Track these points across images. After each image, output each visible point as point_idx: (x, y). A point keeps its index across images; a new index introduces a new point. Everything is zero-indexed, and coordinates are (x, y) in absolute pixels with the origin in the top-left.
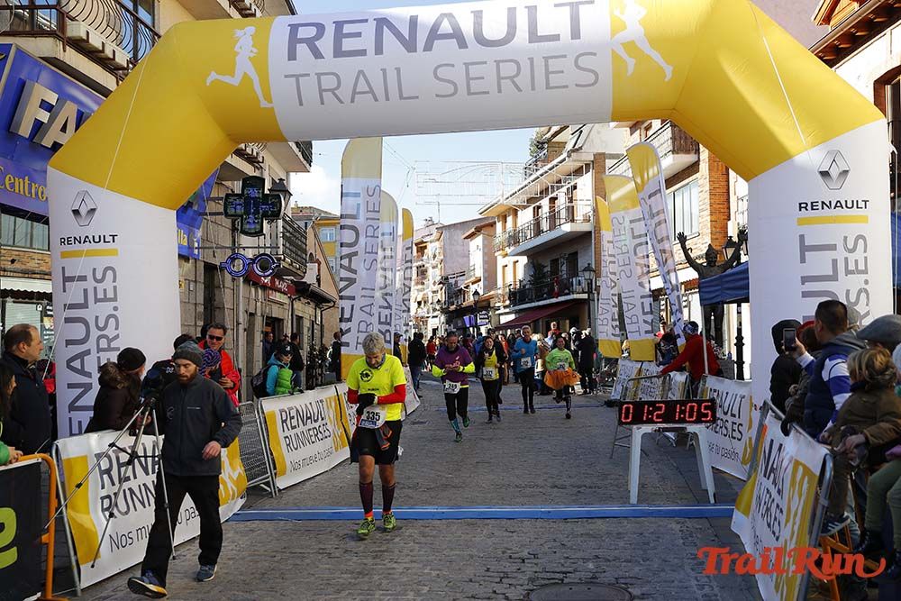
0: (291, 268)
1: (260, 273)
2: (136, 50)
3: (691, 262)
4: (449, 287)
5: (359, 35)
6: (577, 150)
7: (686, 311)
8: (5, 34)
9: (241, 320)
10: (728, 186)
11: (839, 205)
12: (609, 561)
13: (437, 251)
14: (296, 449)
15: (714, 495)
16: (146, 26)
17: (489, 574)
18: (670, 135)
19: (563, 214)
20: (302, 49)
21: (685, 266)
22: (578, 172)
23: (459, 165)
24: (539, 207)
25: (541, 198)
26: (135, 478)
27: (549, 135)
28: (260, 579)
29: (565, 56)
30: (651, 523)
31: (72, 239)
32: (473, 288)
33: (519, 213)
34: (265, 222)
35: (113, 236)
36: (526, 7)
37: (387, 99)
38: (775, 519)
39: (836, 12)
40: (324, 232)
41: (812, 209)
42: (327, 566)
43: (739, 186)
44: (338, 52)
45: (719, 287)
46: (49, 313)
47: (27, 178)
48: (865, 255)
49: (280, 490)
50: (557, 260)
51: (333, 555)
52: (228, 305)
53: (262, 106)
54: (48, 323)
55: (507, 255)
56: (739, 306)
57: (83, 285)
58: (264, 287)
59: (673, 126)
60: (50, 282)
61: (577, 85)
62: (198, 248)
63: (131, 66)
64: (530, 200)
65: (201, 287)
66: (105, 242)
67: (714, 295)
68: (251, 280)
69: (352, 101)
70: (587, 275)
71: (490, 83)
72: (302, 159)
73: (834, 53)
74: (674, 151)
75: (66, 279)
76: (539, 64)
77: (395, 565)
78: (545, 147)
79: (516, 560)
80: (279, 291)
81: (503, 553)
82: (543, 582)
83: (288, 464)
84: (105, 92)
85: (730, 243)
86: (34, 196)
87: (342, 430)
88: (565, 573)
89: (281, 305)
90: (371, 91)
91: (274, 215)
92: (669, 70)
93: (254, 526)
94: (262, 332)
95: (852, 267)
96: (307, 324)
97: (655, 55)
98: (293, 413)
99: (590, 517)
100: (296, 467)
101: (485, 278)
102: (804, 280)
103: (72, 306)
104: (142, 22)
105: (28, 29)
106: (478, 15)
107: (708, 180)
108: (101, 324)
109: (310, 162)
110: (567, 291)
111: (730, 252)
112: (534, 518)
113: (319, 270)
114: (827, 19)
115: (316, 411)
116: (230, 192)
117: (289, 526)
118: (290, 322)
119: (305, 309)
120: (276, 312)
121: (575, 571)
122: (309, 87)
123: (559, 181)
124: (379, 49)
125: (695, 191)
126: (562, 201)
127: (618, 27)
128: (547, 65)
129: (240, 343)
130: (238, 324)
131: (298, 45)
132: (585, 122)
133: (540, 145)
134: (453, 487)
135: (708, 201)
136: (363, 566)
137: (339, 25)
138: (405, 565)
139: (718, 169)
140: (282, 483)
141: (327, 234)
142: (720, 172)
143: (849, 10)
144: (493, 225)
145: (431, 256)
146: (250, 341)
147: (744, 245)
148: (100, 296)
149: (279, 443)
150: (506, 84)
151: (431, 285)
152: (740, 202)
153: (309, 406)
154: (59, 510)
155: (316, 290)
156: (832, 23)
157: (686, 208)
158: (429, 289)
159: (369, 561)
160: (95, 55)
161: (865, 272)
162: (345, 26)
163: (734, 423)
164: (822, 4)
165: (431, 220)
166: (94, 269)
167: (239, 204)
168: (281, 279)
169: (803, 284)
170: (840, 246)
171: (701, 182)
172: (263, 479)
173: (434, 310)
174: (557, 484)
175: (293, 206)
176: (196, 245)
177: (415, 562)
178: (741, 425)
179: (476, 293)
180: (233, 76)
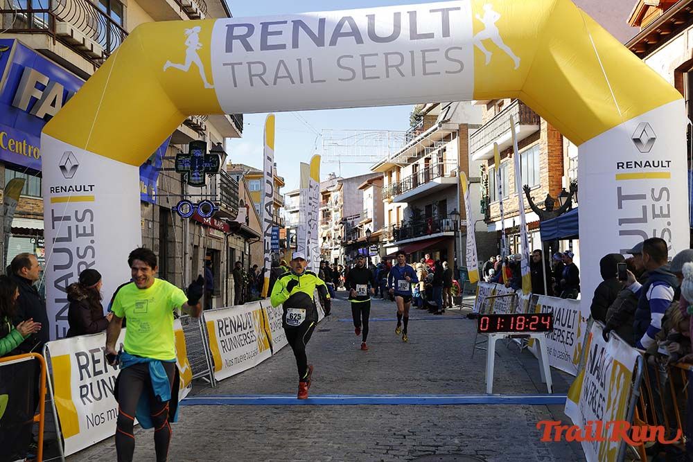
0: (226, 211)
1: (203, 215)
2: (108, 44)
3: (534, 208)
4: (348, 226)
5: (280, 33)
6: (446, 121)
7: (530, 245)
8: (9, 31)
9: (188, 251)
10: (562, 149)
11: (647, 164)
12: (470, 437)
13: (339, 199)
14: (230, 350)
15: (552, 387)
16: (117, 26)
17: (378, 447)
18: (518, 110)
19: (436, 170)
20: (237, 44)
22: (447, 138)
23: (355, 133)
24: (417, 165)
25: (419, 158)
26: (106, 371)
27: (424, 110)
28: (201, 450)
29: (438, 50)
30: (503, 408)
31: (60, 188)
32: (366, 227)
33: (402, 169)
34: (207, 176)
35: (91, 186)
36: (408, 12)
37: (302, 82)
38: (599, 406)
39: (646, 16)
40: (252, 183)
41: (627, 167)
42: (254, 440)
43: (571, 150)
44: (264, 46)
45: (556, 227)
46: (40, 245)
47: (25, 141)
48: (668, 203)
49: (217, 382)
50: (431, 205)
51: (258, 432)
52: (178, 239)
53: (206, 87)
54: (39, 253)
55: (391, 202)
56: (571, 241)
57: (68, 223)
58: (206, 226)
59: (520, 103)
60: (42, 221)
61: (447, 72)
62: (155, 195)
63: (105, 56)
64: (410, 160)
65: (157, 225)
66: (85, 190)
67: (551, 233)
68: (196, 220)
69: (275, 84)
70: (454, 217)
71: (380, 70)
72: (235, 128)
73: (644, 48)
74: (521, 123)
75: (55, 219)
76: (418, 56)
77: (306, 440)
78: (422, 119)
79: (399, 437)
80: (217, 229)
81: (389, 431)
82: (419, 453)
83: (224, 361)
84: (86, 76)
85: (564, 193)
86: (30, 155)
87: (265, 336)
88: (437, 446)
89: (218, 239)
90: (290, 76)
91: (214, 171)
92: (517, 60)
93: (197, 409)
94: (204, 260)
95: (658, 212)
96: (238, 254)
97: (508, 50)
98: (228, 322)
99: (456, 404)
100: (230, 364)
101: (375, 220)
102: (621, 222)
103: (59, 240)
104: (114, 23)
105: (26, 27)
106: (371, 18)
107: (547, 145)
108: (81, 254)
109: (241, 130)
110: (438, 230)
111: (564, 200)
112: (413, 404)
113: (248, 213)
114: (639, 22)
115: (245, 321)
116: (180, 153)
117: (225, 409)
118: (225, 252)
119: (237, 243)
120: (215, 245)
121: (445, 444)
122: (242, 72)
123: (432, 146)
124: (295, 45)
125: (537, 153)
126: (434, 161)
127: (478, 27)
128: (424, 57)
129: (187, 267)
130: (185, 254)
131: (234, 41)
132: (451, 101)
133: (417, 117)
134: (351, 380)
135: (547, 161)
136: (281, 440)
137: (265, 25)
138: (313, 440)
139: (554, 137)
140: (219, 376)
141: (254, 185)
142: (556, 139)
143: (656, 16)
144: (381, 178)
145: (334, 202)
146: (195, 267)
147: (574, 195)
148: (81, 231)
149: (217, 346)
150: (393, 71)
151: (334, 225)
152: (572, 162)
153: (240, 317)
154: (48, 396)
155: (246, 228)
156: (642, 25)
157: (530, 167)
158: (333, 228)
159: (286, 437)
160: (78, 48)
161: (668, 216)
162: (270, 26)
163: (569, 332)
164: (635, 11)
165: (334, 175)
166: (76, 212)
167: (187, 162)
168: (218, 219)
169: (620, 225)
170: (649, 196)
171: (541, 146)
172: (205, 373)
173: (336, 244)
174: (430, 378)
175: (228, 163)
176: (154, 193)
177: (321, 437)
178: (573, 333)
179: (368, 231)
180: (184, 64)
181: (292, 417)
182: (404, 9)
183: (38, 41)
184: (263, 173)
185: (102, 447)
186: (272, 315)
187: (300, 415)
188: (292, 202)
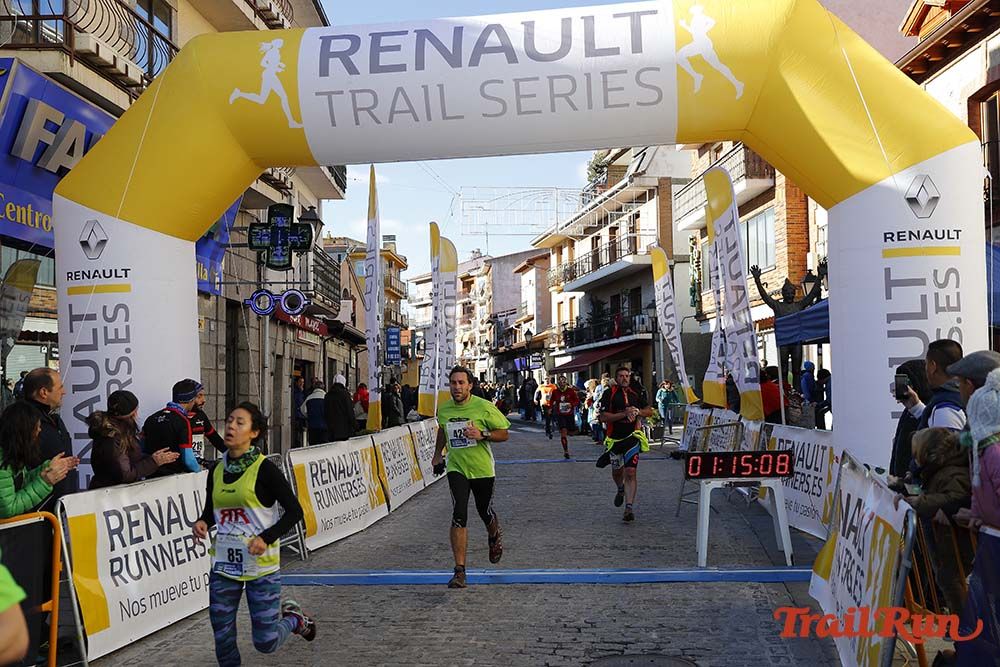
0: (323, 305)
1: (289, 312)
2: (151, 64)
3: (766, 298)
4: (499, 326)
5: (398, 48)
6: (640, 174)
7: (760, 353)
8: (7, 47)
9: (267, 363)
10: (807, 213)
11: (928, 235)
12: (675, 630)
13: (486, 287)
14: (328, 506)
15: (792, 556)
16: (162, 38)
17: (541, 645)
18: (743, 158)
19: (625, 245)
20: (335, 64)
22: (641, 199)
23: (509, 192)
24: (598, 238)
25: (600, 228)
26: (149, 538)
27: (609, 158)
29: (625, 72)
30: (723, 588)
31: (81, 274)
32: (525, 327)
33: (576, 243)
34: (294, 254)
35: (126, 270)
36: (582, 18)
37: (429, 118)
38: (856, 582)
39: (926, 21)
40: (360, 265)
41: (899, 240)
42: (362, 636)
43: (818, 215)
44: (375, 67)
45: (797, 326)
46: (54, 355)
47: (30, 206)
48: (958, 290)
49: (310, 552)
50: (618, 296)
51: (368, 624)
52: (253, 346)
53: (291, 127)
55: (562, 291)
56: (820, 347)
57: (92, 324)
58: (293, 327)
59: (746, 147)
60: (56, 321)
61: (638, 104)
62: (220, 283)
63: (145, 81)
64: (588, 231)
65: (223, 327)
66: (116, 276)
67: (792, 335)
68: (279, 319)
69: (390, 121)
70: (651, 312)
71: (542, 101)
72: (336, 185)
73: (922, 68)
74: (747, 176)
75: (74, 318)
76: (597, 80)
77: (437, 635)
78: (606, 171)
79: (572, 630)
80: (310, 331)
81: (557, 621)
82: (601, 653)
83: (319, 522)
84: (118, 112)
85: (809, 277)
86: (37, 226)
87: (379, 485)
88: (626, 643)
89: (311, 345)
90: (412, 110)
91: (304, 247)
92: (739, 86)
94: (291, 376)
95: (943, 303)
96: (340, 367)
97: (726, 71)
98: (325, 466)
99: (653, 581)
100: (328, 526)
101: (538, 317)
102: (891, 318)
103: (80, 348)
104: (158, 34)
105: (31, 41)
106: (529, 26)
107: (785, 207)
108: (112, 368)
109: (343, 188)
110: (629, 331)
112: (592, 582)
113: (354, 307)
114: (916, 30)
115: (350, 464)
116: (255, 221)
117: (320, 591)
118: (322, 365)
119: (338, 351)
120: (306, 354)
121: (637, 641)
122: (343, 105)
123: (620, 209)
124: (420, 64)
125: (770, 219)
126: (623, 232)
128: (605, 82)
129: (267, 389)
130: (264, 367)
131: (331, 59)
133: (598, 169)
135: (785, 231)
136: (401, 636)
137: (376, 37)
138: (448, 635)
139: (796, 196)
140: (312, 544)
141: (361, 267)
142: (797, 199)
143: (940, 20)
144: (547, 257)
145: (478, 291)
146: (277, 386)
147: (825, 279)
148: (111, 336)
149: (309, 500)
150: (560, 102)
151: (479, 324)
152: (820, 232)
153: (342, 458)
154: (64, 575)
155: (352, 330)
156: (921, 34)
157: (762, 239)
158: (477, 329)
159: (408, 630)
160: (106, 71)
161: (958, 309)
162: (383, 38)
163: (816, 478)
164: (911, 13)
165: (479, 252)
166: (105, 307)
167: (265, 235)
168: (311, 317)
169: (889, 322)
170: (930, 281)
171: (777, 209)
172: (292, 540)
173: (482, 351)
174: (617, 544)
175: (325, 236)
176: (217, 280)
177: (459, 631)
178: (821, 479)
179: (528, 333)
180: (259, 94)
181: (418, 603)
182: (576, 13)
183: (49, 61)
185: (142, 649)
186: (389, 455)
187: (428, 598)
188: (418, 292)
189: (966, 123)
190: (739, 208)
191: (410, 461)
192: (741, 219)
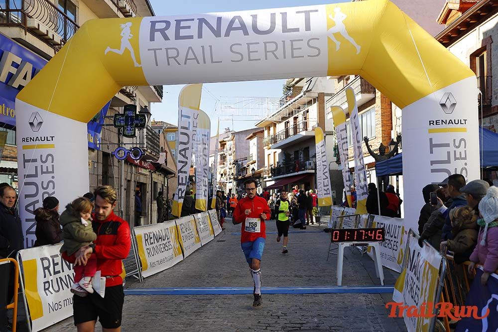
0: (151, 155)
1: (134, 158)
2: (65, 34)
3: (371, 153)
4: (238, 166)
5: (189, 27)
6: (309, 91)
7: (368, 179)
9: (123, 184)
10: (391, 111)
11: (451, 122)
12: (326, 317)
13: (232, 146)
14: (153, 256)
15: (384, 281)
16: (71, 21)
17: (260, 325)
18: (360, 83)
19: (301, 126)
20: (158, 35)
21: (368, 155)
22: (310, 103)
23: (244, 99)
24: (288, 122)
25: (289, 117)
26: (63, 271)
27: (293, 83)
28: (132, 328)
29: (302, 40)
30: (350, 296)
31: (29, 139)
32: (251, 167)
33: (277, 125)
34: (137, 130)
35: (52, 137)
36: (281, 13)
37: (205, 62)
38: (416, 293)
39: (449, 17)
40: (170, 135)
41: (436, 124)
42: (170, 320)
43: (397, 112)
44: (178, 37)
45: (386, 167)
46: (15, 180)
47: (4, 104)
48: (465, 149)
49: (144, 278)
50: (298, 151)
51: (173, 314)
52: (116, 175)
53: (136, 66)
54: (15, 185)
55: (270, 148)
56: (397, 177)
57: (35, 164)
58: (136, 166)
59: (361, 78)
60: (17, 163)
61: (308, 56)
62: (99, 144)
63: (62, 43)
64: (283, 118)
65: (101, 166)
66: (47, 140)
67: (383, 171)
68: (128, 161)
69: (185, 63)
70: (314, 159)
71: (261, 54)
72: (157, 95)
73: (448, 40)
74: (362, 92)
75: (26, 161)
76: (288, 44)
77: (207, 320)
78: (292, 90)
79: (275, 317)
80: (144, 168)
81: (268, 313)
82: (290, 329)
83: (149, 264)
84: (49, 58)
85: (392, 143)
86: (7, 115)
87: (178, 245)
88: (302, 324)
89: (145, 175)
90: (196, 58)
91: (142, 126)
92: (358, 48)
93: (129, 298)
94: (135, 190)
95: (458, 156)
96: (159, 186)
97: (351, 40)
98: (152, 235)
99: (316, 293)
100: (153, 265)
101: (258, 161)
102: (432, 163)
103: (29, 176)
104: (69, 19)
105: (5, 22)
106: (255, 17)
107: (380, 108)
108: (45, 186)
109: (161, 97)
110: (303, 168)
111: (392, 147)
112: (285, 293)
113: (166, 156)
114: (445, 21)
115: (164, 235)
116: (117, 113)
117: (149, 298)
118: (150, 185)
119: (158, 178)
120: (142, 180)
121: (307, 323)
122: (162, 55)
123: (299, 108)
124: (200, 36)
125: (373, 114)
126: (300, 119)
127: (331, 24)
128: (292, 45)
129: (122, 197)
130: (121, 186)
131: (156, 33)
132: (313, 76)
133: (288, 88)
134: (240, 276)
135: (380, 119)
136: (190, 320)
137: (178, 22)
138: (213, 320)
139: (386, 102)
140: (145, 274)
141: (171, 136)
142: (387, 104)
143: (457, 17)
144: (262, 132)
145: (228, 148)
146: (128, 196)
147: (400, 144)
148: (45, 170)
149: (143, 253)
150: (270, 55)
151: (228, 165)
152: (398, 120)
153: (160, 232)
154: (20, 290)
155: (165, 167)
156: (447, 23)
157: (369, 123)
158: (228, 167)
159: (193, 318)
160: (43, 37)
161: (465, 158)
162: (182, 22)
163: (395, 241)
164: (442, 13)
165: (228, 129)
166: (41, 156)
167: (122, 120)
168: (145, 161)
169: (431, 165)
170: (452, 144)
171: (376, 109)
172: (135, 272)
173: (230, 179)
174: (297, 274)
175: (152, 121)
176: (98, 142)
177: (219, 318)
178: (397, 242)
179: (253, 169)
180: (120, 49)
181: (198, 303)
182: (278, 11)
183: (14, 32)
184: (177, 128)
185: (59, 327)
186: (184, 230)
187: (203, 302)
189: (469, 67)
190: (358, 108)
191: (195, 233)
192: (359, 114)
